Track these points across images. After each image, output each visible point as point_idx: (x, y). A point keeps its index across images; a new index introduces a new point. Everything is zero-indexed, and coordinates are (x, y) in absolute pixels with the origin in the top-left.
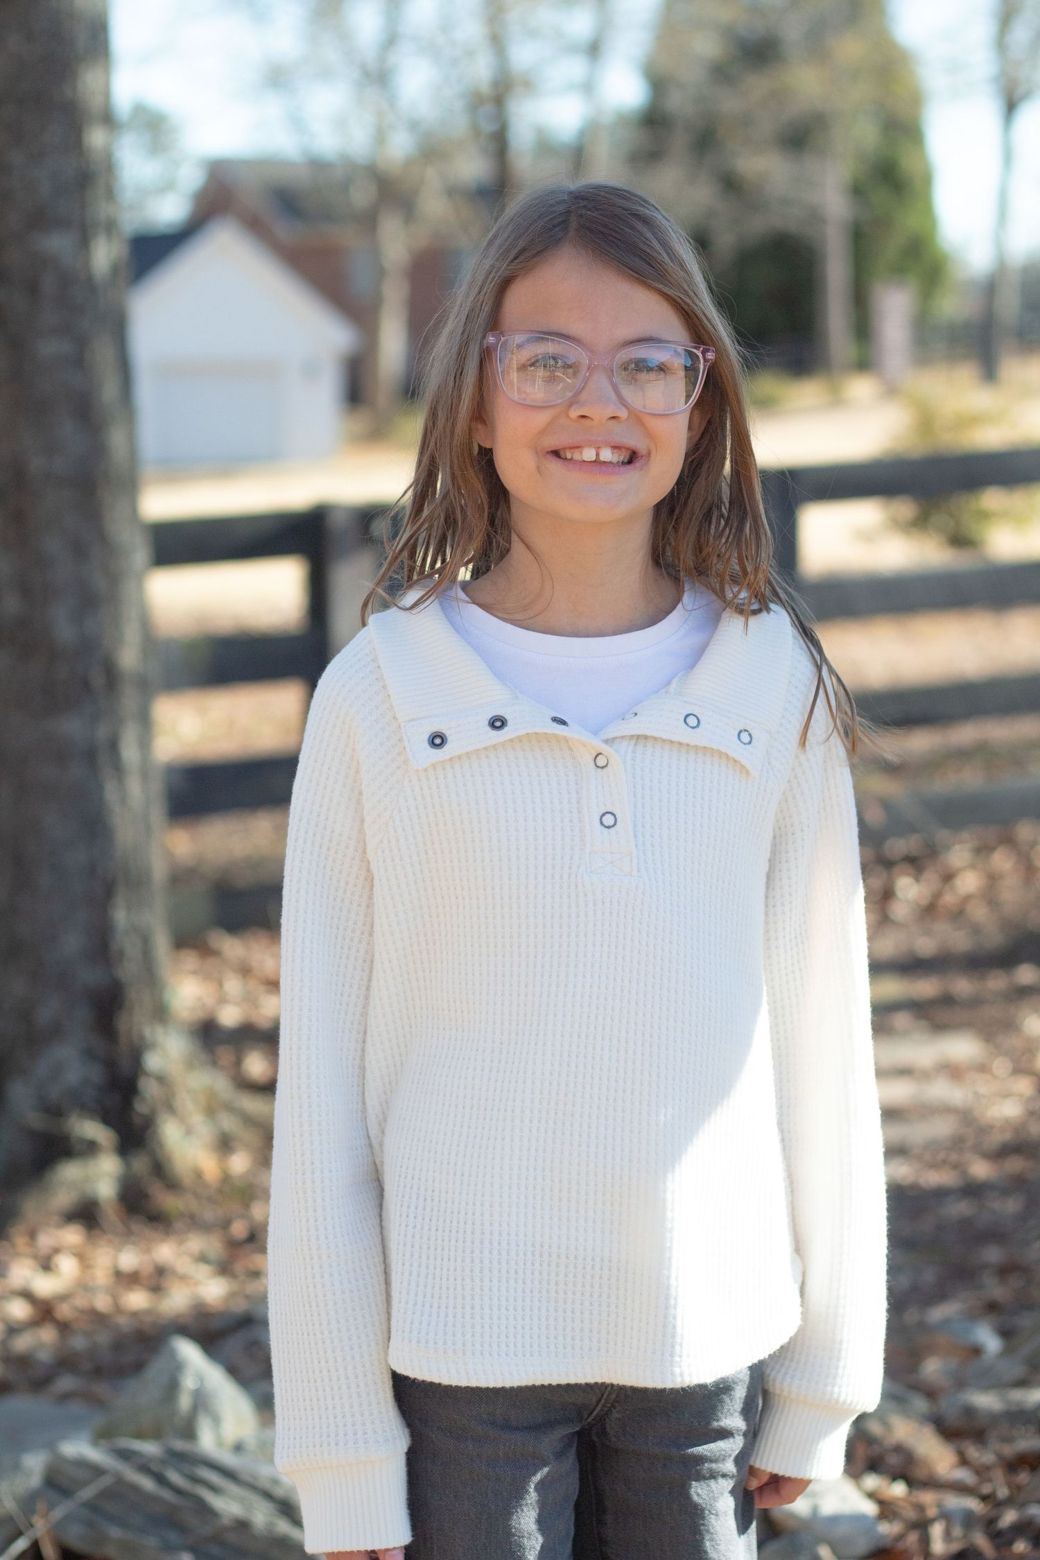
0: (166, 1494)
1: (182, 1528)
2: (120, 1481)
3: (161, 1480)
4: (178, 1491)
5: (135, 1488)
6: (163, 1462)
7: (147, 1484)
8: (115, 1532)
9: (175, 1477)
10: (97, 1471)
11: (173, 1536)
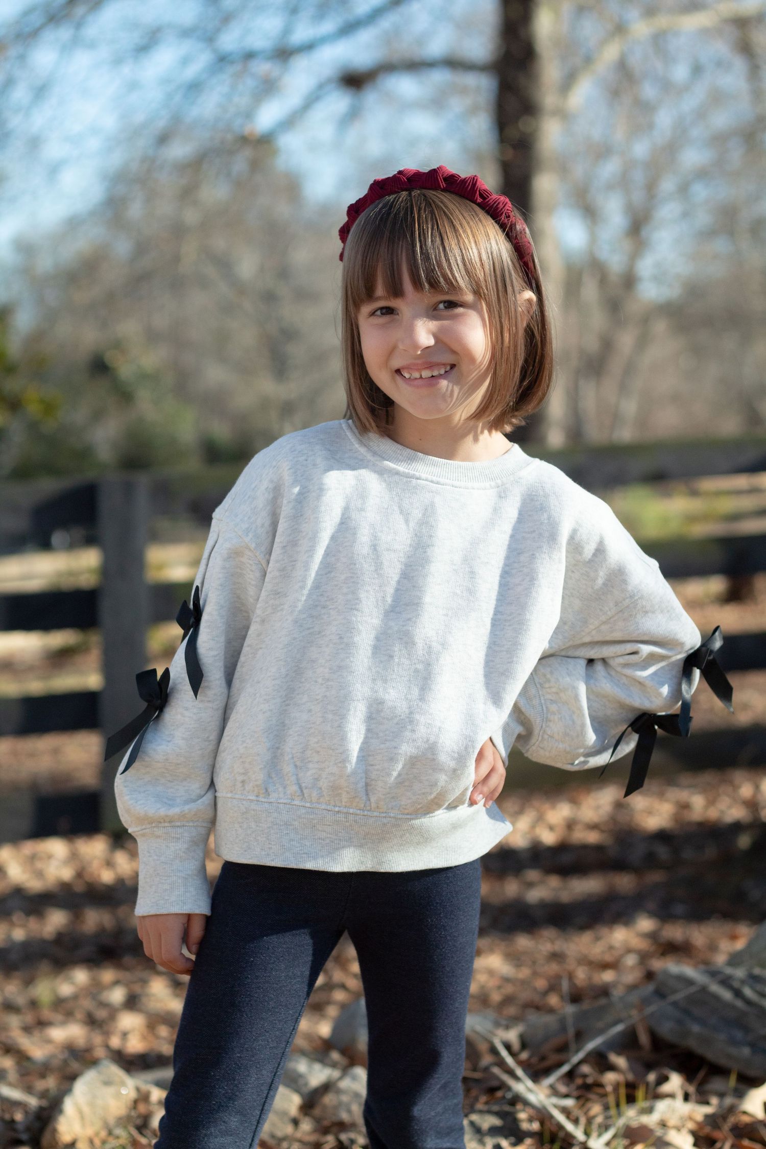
0: (739, 1004)
1: (746, 1029)
2: (704, 989)
3: (738, 993)
4: (748, 1002)
5: (716, 998)
6: (743, 982)
7: (727, 995)
8: (696, 1028)
9: (748, 992)
10: (689, 982)
11: (739, 1035)
